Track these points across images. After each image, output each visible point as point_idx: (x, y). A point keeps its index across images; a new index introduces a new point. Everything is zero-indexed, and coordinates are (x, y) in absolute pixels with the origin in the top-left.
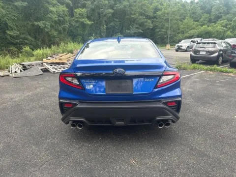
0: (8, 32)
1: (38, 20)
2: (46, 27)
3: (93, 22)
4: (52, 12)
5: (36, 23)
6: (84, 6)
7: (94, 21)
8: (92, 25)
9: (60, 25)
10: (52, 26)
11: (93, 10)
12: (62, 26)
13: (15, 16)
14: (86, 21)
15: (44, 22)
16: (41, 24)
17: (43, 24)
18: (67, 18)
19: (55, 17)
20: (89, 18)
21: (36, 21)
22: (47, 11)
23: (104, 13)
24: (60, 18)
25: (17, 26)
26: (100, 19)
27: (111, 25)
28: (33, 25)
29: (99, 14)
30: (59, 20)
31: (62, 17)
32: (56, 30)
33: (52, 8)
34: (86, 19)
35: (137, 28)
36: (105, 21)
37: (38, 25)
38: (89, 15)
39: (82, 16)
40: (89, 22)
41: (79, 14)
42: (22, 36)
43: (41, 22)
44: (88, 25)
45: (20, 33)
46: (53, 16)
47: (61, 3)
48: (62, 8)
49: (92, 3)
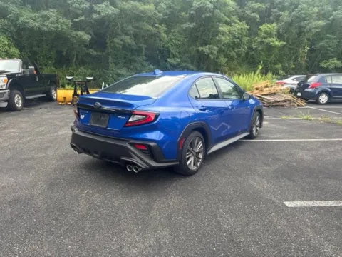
0: (169, 60)
1: (205, 43)
2: (212, 53)
3: (285, 43)
5: (201, 48)
6: (277, 19)
7: (287, 40)
8: (283, 47)
9: (233, 49)
10: (220, 51)
11: (290, 24)
12: (236, 51)
13: (179, 41)
14: (273, 42)
15: (210, 46)
16: (206, 49)
17: (209, 49)
18: (245, 39)
19: (226, 39)
20: (280, 36)
21: (202, 46)
23: (308, 27)
24: (235, 40)
25: (179, 53)
26: (299, 37)
28: (198, 51)
30: (234, 43)
31: (238, 38)
32: (225, 56)
33: (223, 28)
34: (275, 39)
36: (308, 39)
37: (202, 50)
38: (281, 31)
39: (269, 34)
40: (278, 43)
41: (266, 32)
42: (184, 64)
43: (207, 47)
44: (276, 47)
45: (182, 61)
46: (223, 38)
47: (241, 19)
48: (239, 26)
49: (290, 13)
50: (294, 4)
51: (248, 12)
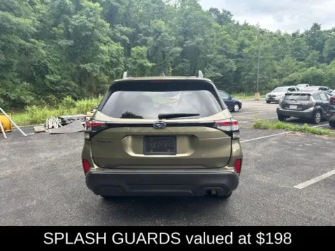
0: (48, 77)
1: (85, 61)
2: (94, 70)
3: (154, 64)
4: (102, 52)
5: (82, 66)
6: (144, 43)
7: (156, 62)
8: (154, 67)
9: (112, 68)
10: (102, 69)
11: (156, 48)
12: (115, 69)
14: (145, 63)
15: (92, 64)
16: (88, 67)
17: (91, 66)
18: (122, 59)
19: (106, 58)
20: (150, 58)
21: (83, 64)
22: (97, 50)
23: (170, 52)
24: (113, 59)
25: (59, 70)
26: (164, 58)
27: (179, 68)
28: (78, 68)
29: (164, 53)
30: (112, 62)
31: (116, 58)
32: (107, 74)
33: (103, 47)
34: (147, 61)
35: (214, 70)
36: (171, 62)
37: (84, 68)
38: (150, 54)
39: (141, 56)
40: (150, 65)
41: (138, 54)
42: (65, 82)
43: (89, 64)
44: (148, 67)
45: (62, 78)
46: (104, 57)
47: (115, 40)
48: (116, 47)
49: (155, 39)
50: (158, 31)
51: (119, 34)
